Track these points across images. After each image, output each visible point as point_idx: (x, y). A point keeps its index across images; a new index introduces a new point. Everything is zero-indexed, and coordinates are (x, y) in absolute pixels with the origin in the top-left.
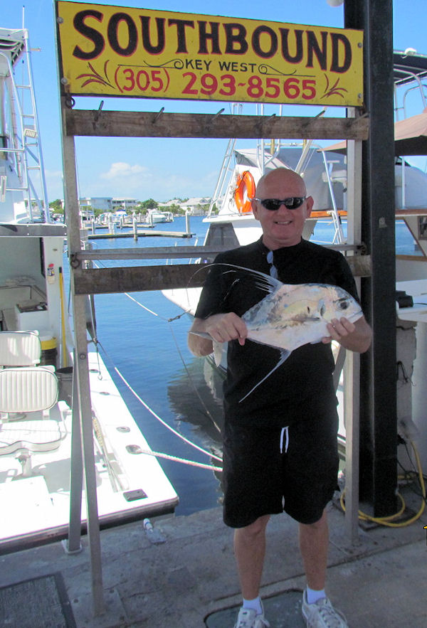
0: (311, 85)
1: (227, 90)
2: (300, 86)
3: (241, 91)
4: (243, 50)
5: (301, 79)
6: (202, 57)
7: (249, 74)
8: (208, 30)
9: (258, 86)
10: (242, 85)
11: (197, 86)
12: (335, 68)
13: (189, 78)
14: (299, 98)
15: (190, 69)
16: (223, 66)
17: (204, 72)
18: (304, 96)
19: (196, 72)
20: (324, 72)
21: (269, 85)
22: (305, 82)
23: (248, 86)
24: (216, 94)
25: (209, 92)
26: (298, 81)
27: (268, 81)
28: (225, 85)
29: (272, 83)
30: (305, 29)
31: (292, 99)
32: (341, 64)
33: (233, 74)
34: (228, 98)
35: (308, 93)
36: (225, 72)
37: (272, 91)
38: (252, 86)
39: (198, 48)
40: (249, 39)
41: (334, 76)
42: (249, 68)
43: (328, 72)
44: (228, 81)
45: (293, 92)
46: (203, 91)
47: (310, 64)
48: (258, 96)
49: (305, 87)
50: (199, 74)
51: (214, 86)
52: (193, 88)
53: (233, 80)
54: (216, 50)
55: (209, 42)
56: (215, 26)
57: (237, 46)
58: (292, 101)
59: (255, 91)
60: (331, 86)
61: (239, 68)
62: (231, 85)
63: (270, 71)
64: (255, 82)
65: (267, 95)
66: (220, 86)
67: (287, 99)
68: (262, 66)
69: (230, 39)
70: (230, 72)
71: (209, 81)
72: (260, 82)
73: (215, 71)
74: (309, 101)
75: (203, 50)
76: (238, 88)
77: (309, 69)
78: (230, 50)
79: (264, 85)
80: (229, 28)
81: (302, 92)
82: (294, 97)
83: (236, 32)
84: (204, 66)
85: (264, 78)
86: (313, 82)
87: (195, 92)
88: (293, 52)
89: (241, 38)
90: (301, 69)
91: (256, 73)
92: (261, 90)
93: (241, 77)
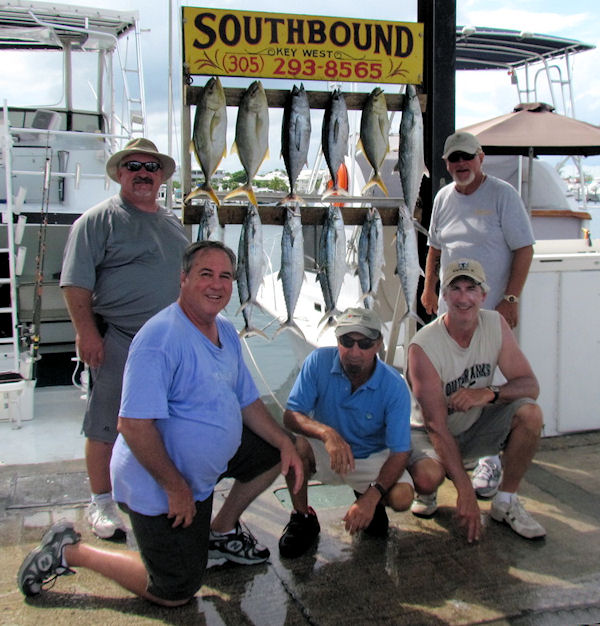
0: (378, 67)
1: (309, 71)
2: (369, 68)
3: (320, 72)
4: (323, 40)
5: (369, 63)
6: (291, 46)
7: (327, 59)
8: (295, 25)
9: (334, 68)
10: (320, 67)
11: (285, 68)
12: (399, 53)
13: (279, 62)
14: (368, 78)
15: (280, 56)
16: (306, 53)
17: (291, 57)
18: (371, 76)
19: (285, 58)
20: (389, 57)
21: (342, 67)
22: (372, 66)
23: (325, 68)
24: (300, 75)
25: (294, 73)
26: (366, 65)
27: (342, 64)
28: (307, 67)
29: (346, 66)
30: (373, 23)
31: (361, 78)
32: (404, 50)
33: (314, 59)
34: (309, 77)
35: (375, 73)
36: (307, 57)
37: (345, 72)
38: (328, 68)
39: (286, 40)
40: (327, 32)
41: (397, 60)
42: (327, 54)
43: (393, 57)
44: (310, 64)
45: (362, 73)
46: (289, 72)
47: (377, 51)
48: (333, 76)
49: (372, 69)
50: (287, 60)
51: (299, 69)
52: (282, 70)
53: (314, 64)
54: (301, 41)
55: (296, 36)
56: (300, 23)
57: (317, 37)
58: (361, 79)
59: (331, 72)
60: (394, 68)
61: (319, 54)
62: (312, 68)
63: (343, 56)
64: (331, 65)
65: (341, 75)
66: (303, 68)
67: (358, 79)
68: (338, 53)
69: (312, 32)
70: (311, 58)
71: (294, 65)
72: (335, 65)
73: (300, 56)
74: (375, 80)
75: (291, 41)
76: (317, 71)
77: (377, 55)
78: (312, 40)
79: (338, 68)
80: (311, 23)
81: (370, 72)
82: (363, 77)
83: (317, 27)
84: (291, 53)
85: (338, 62)
86: (380, 65)
87: (283, 73)
88: (363, 42)
89: (321, 32)
90: (370, 54)
91: (332, 58)
92: (336, 72)
93: (320, 62)
